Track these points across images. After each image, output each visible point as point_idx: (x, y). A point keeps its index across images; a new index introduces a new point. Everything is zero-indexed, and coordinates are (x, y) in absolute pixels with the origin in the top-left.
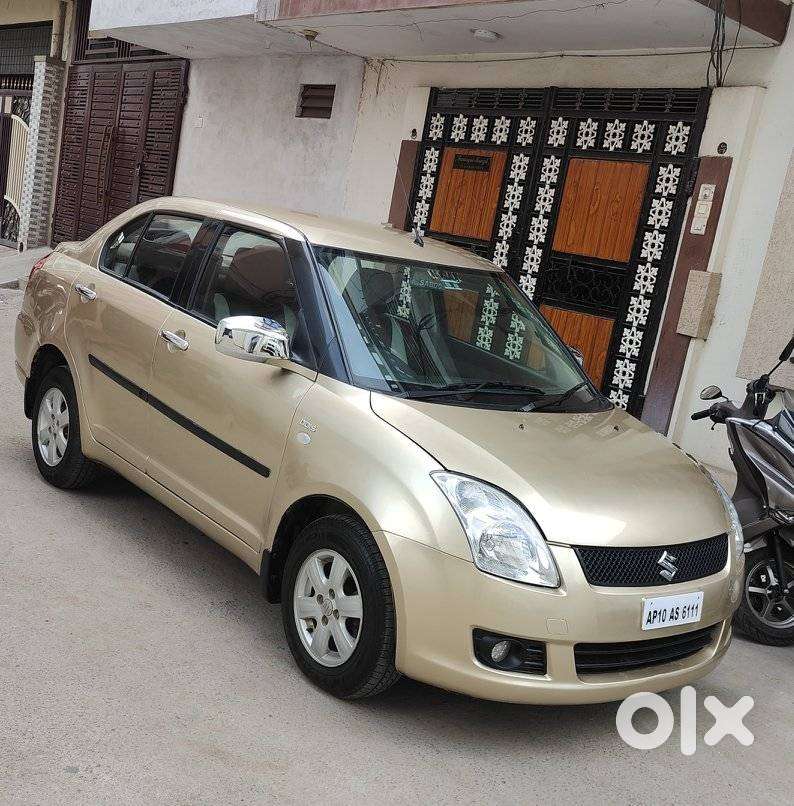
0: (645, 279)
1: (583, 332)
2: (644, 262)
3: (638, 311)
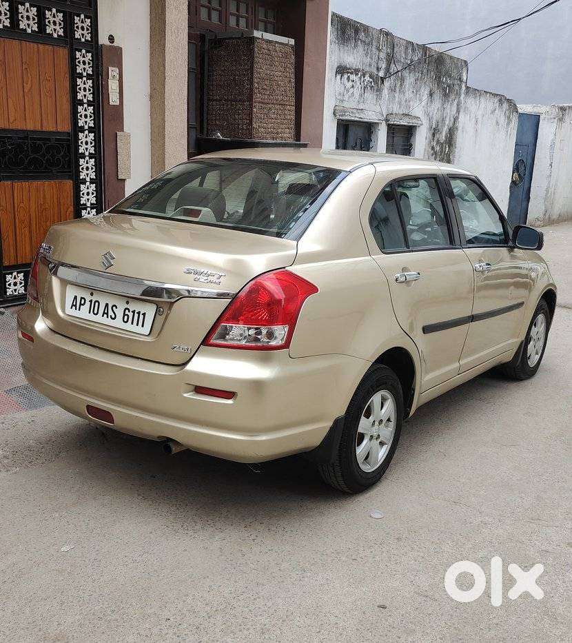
0: (86, 142)
1: (48, 196)
2: (82, 130)
3: (87, 169)
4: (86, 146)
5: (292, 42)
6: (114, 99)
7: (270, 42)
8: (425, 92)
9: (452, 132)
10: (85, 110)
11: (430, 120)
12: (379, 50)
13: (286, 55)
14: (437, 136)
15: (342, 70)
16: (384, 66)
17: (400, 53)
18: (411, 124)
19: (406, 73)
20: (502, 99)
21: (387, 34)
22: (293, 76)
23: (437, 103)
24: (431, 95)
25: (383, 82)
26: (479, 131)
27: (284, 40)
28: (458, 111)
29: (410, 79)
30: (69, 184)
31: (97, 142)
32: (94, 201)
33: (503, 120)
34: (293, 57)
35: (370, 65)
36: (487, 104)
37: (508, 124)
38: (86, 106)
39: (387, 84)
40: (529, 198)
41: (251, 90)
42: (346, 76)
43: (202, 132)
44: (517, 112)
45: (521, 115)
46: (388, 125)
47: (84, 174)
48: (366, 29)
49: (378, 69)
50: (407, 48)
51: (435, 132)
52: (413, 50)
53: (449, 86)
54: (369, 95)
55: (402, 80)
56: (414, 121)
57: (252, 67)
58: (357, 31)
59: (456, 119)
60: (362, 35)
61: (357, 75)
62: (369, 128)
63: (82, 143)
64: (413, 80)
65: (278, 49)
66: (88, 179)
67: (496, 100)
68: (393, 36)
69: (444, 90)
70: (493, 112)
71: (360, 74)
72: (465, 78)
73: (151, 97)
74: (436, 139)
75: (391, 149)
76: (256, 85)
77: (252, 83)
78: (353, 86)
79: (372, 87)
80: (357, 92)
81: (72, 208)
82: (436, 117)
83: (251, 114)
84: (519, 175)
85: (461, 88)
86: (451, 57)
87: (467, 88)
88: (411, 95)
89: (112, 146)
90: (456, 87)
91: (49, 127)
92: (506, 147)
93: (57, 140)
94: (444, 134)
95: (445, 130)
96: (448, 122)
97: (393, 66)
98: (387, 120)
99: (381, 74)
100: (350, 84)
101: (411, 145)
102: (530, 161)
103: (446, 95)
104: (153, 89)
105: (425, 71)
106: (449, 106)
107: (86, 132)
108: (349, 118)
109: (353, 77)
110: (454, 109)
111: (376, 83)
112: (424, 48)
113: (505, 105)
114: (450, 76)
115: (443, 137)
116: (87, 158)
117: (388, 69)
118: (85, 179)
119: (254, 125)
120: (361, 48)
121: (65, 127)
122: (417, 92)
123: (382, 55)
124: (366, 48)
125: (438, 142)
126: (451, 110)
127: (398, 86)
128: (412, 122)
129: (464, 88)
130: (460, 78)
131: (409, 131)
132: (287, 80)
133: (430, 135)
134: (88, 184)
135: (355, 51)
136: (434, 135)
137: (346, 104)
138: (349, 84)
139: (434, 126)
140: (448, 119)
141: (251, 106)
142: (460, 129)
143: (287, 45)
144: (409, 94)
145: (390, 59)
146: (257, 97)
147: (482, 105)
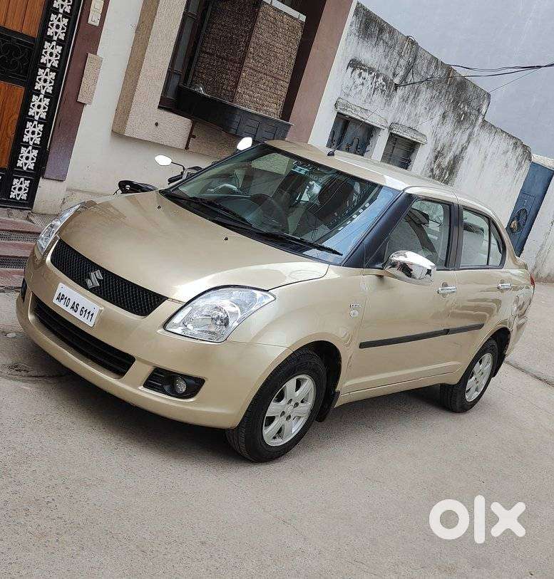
4: (50, 58)
5: (303, 18)
6: (94, 19)
7: (280, 11)
8: (438, 112)
9: (456, 160)
10: (59, 21)
11: (437, 141)
12: (401, 57)
13: (293, 29)
14: (439, 159)
15: (355, 64)
16: (401, 73)
17: (422, 65)
18: (415, 140)
19: (423, 87)
20: (517, 143)
21: (413, 43)
22: (295, 53)
23: (449, 127)
24: (444, 116)
25: (396, 90)
26: (485, 167)
27: (295, 14)
28: (468, 141)
29: (425, 94)
30: (20, 91)
31: (63, 57)
32: (44, 116)
33: (513, 164)
34: (300, 34)
35: (387, 69)
36: (502, 144)
37: (518, 169)
38: (60, 16)
39: (400, 92)
40: (522, 250)
41: (245, 53)
42: (358, 71)
43: (185, 81)
44: (530, 160)
45: (534, 165)
46: (391, 134)
47: (39, 85)
48: (392, 31)
49: (394, 75)
50: (430, 63)
51: (438, 155)
52: (436, 67)
53: (465, 114)
54: (378, 97)
55: (418, 93)
56: (418, 137)
57: (252, 30)
58: (381, 30)
59: (464, 149)
60: (386, 36)
61: (370, 73)
62: (371, 131)
63: (46, 52)
64: (429, 96)
65: (285, 20)
66: (43, 92)
67: (512, 142)
68: (418, 47)
69: (460, 116)
70: (505, 153)
71: (373, 73)
72: (484, 111)
73: (138, 29)
74: (437, 162)
75: (388, 158)
76: (252, 50)
77: (247, 46)
78: (363, 84)
79: (382, 91)
80: (366, 91)
81: (17, 116)
82: (444, 139)
83: (238, 77)
84: (519, 224)
85: (477, 119)
86: (475, 86)
87: (484, 121)
88: (423, 111)
89: (80, 66)
90: (473, 117)
91: (13, 25)
92: (510, 191)
93: (18, 41)
94: (448, 159)
95: (449, 157)
96: (455, 150)
97: (410, 76)
98: (390, 128)
99: (397, 81)
100: (361, 80)
101: (410, 161)
102: (533, 213)
103: (459, 122)
104: (141, 21)
105: (444, 91)
106: (459, 134)
107: (54, 43)
108: (350, 114)
109: (365, 74)
110: (465, 137)
111: (389, 88)
112: (449, 69)
113: (520, 150)
114: (469, 105)
115: (445, 162)
116: (48, 70)
117: (404, 78)
118: (40, 91)
119: (239, 90)
120: (381, 48)
121: (32, 30)
122: (430, 109)
123: (403, 62)
124: (387, 50)
125: (439, 166)
126: (461, 138)
127: (412, 97)
128: (415, 138)
129: (480, 120)
130: (479, 110)
131: (412, 146)
132: (287, 55)
133: (432, 157)
134: (42, 96)
135: (375, 49)
136: (436, 158)
137: (350, 99)
138: (359, 81)
139: (439, 149)
140: (456, 146)
141: (240, 69)
142: (466, 159)
143: (295, 19)
144: (421, 109)
145: (410, 68)
146: (250, 62)
147: (496, 143)
